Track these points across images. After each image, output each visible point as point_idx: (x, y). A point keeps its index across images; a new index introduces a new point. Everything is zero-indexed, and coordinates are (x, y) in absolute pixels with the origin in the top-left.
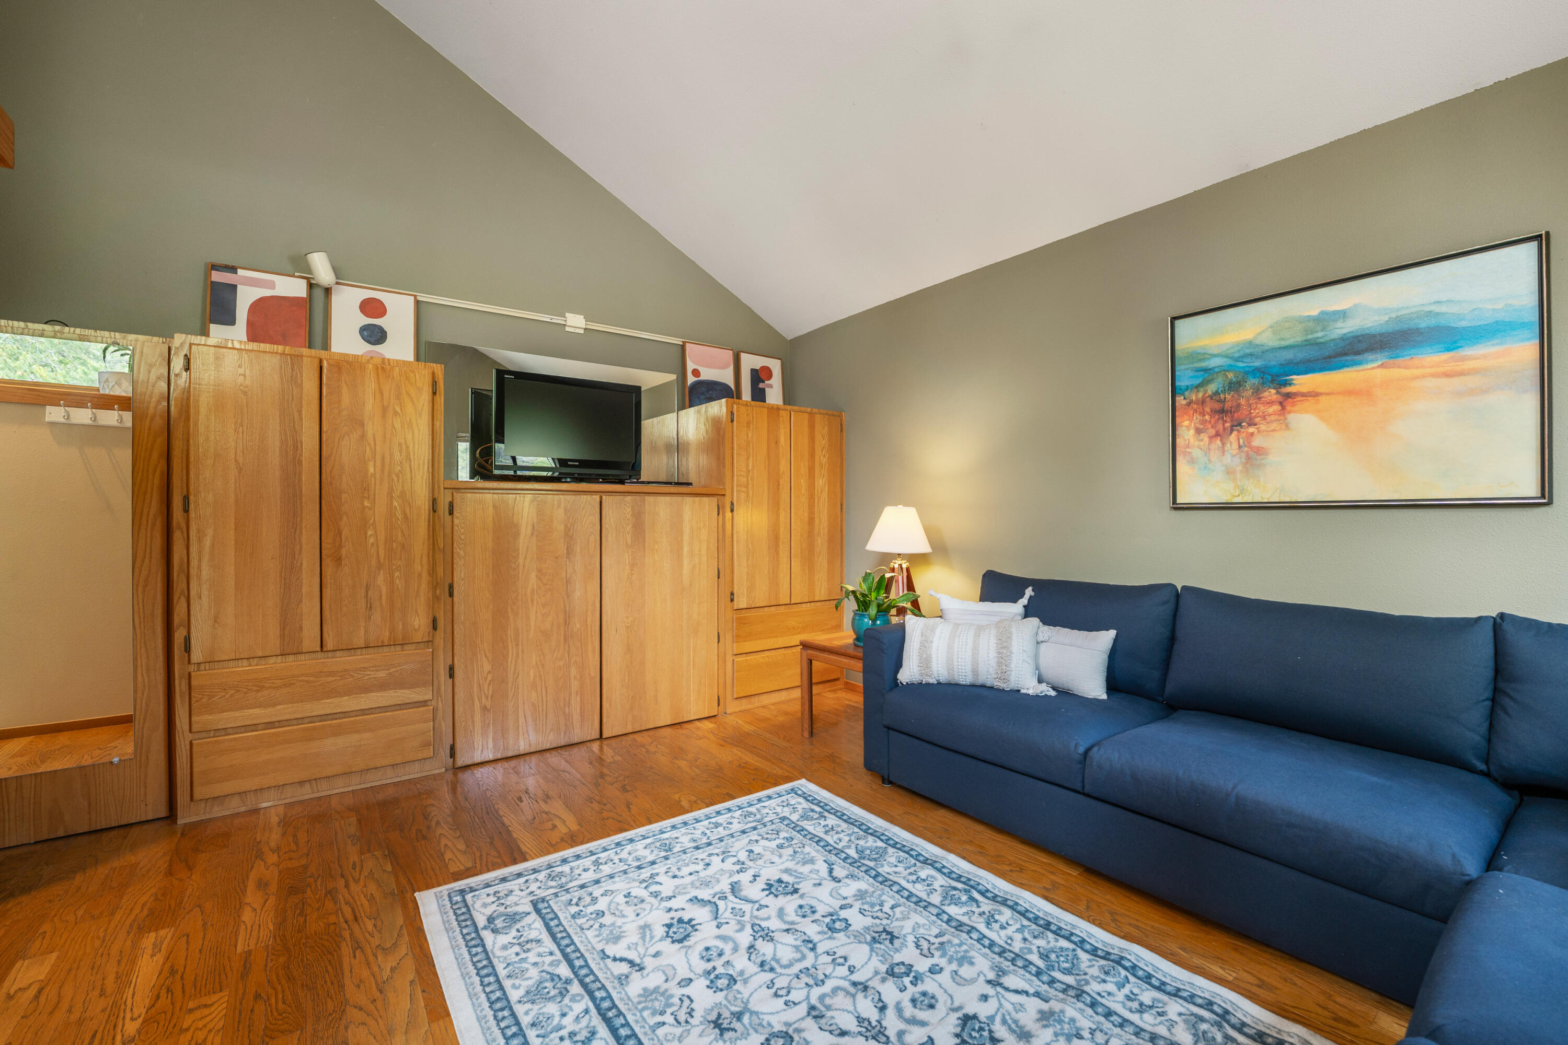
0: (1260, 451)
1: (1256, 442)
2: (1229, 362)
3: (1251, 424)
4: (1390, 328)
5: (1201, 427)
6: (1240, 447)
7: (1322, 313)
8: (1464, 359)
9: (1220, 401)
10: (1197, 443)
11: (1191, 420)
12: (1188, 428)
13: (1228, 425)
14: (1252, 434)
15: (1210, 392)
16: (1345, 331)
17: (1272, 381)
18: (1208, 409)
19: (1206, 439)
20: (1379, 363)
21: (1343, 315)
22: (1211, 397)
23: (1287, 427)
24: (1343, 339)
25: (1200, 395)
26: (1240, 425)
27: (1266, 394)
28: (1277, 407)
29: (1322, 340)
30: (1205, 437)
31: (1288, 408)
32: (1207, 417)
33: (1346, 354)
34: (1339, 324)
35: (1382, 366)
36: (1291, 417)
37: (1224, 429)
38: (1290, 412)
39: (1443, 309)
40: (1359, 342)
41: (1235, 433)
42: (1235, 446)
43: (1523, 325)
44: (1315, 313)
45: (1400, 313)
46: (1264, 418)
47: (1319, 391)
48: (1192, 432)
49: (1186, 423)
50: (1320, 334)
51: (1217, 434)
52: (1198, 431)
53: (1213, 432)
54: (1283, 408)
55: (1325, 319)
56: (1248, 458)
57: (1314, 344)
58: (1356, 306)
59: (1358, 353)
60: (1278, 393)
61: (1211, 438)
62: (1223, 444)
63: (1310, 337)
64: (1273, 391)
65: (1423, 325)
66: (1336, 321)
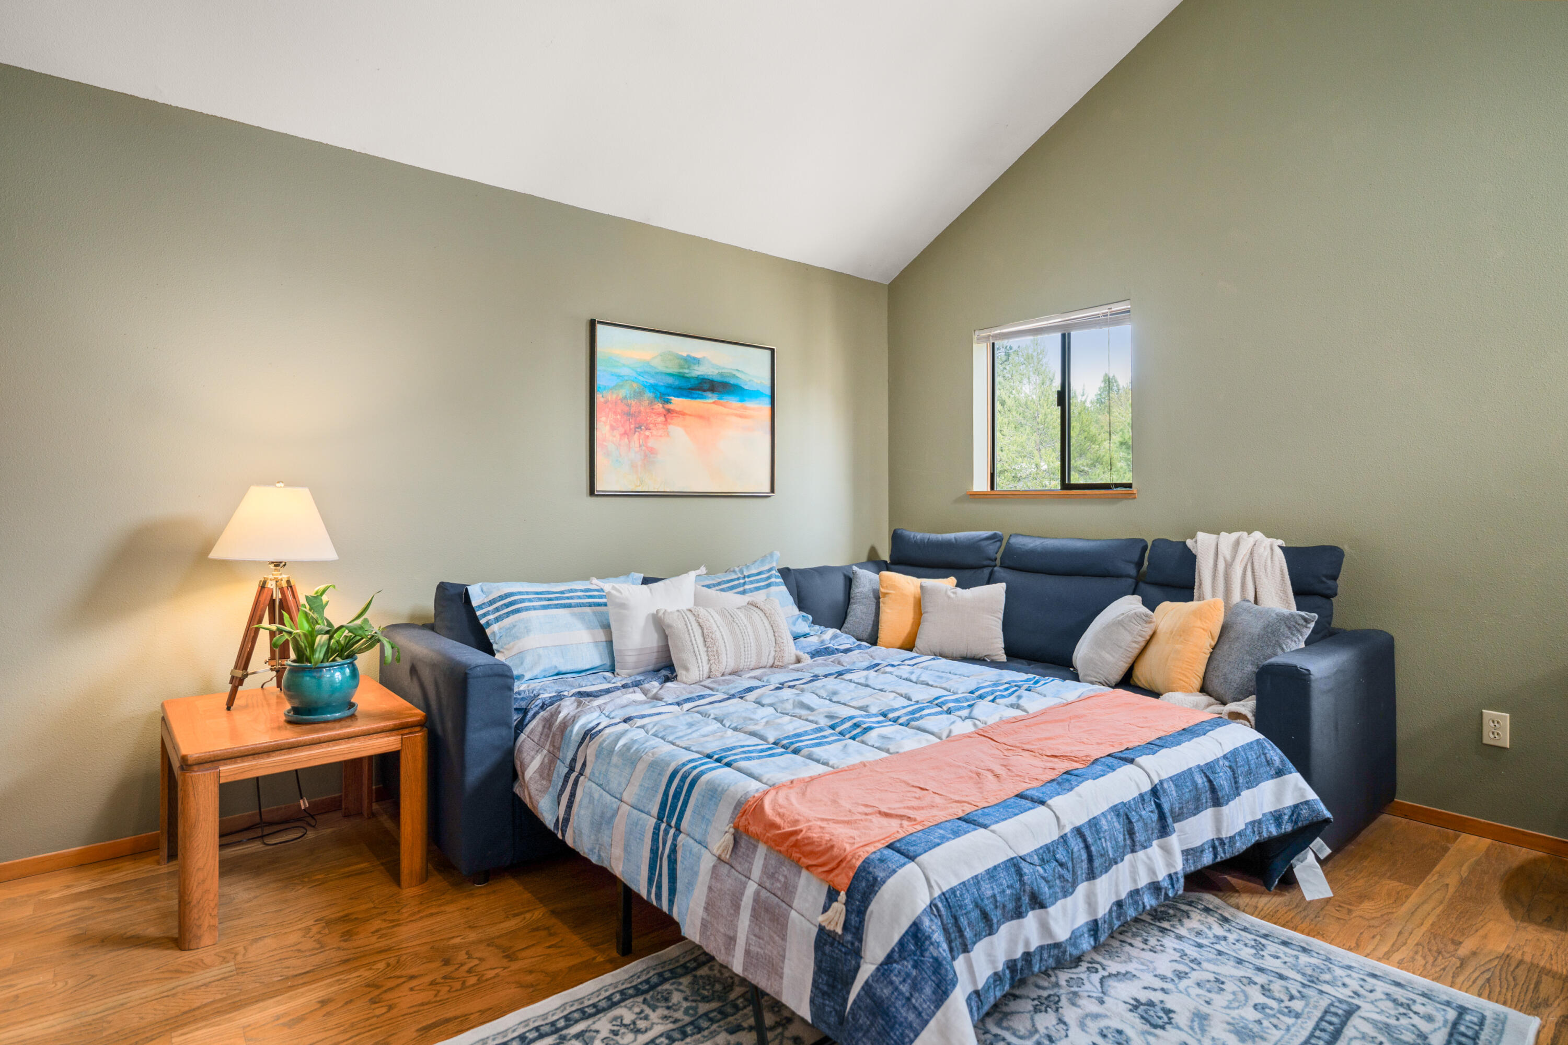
0: (652, 451)
1: (651, 443)
2: (634, 374)
3: (647, 429)
4: (718, 378)
5: (614, 424)
6: (640, 446)
7: (688, 356)
8: (746, 408)
9: (628, 405)
10: (611, 438)
11: (607, 416)
12: (605, 423)
13: (632, 426)
14: (648, 437)
15: (621, 396)
16: (699, 373)
17: (660, 398)
18: (619, 410)
19: (618, 436)
20: (714, 400)
21: (697, 361)
22: (622, 400)
23: (668, 435)
24: (697, 378)
25: (614, 396)
26: (640, 427)
27: (656, 406)
28: (662, 419)
29: (687, 375)
30: (617, 433)
31: (669, 420)
32: (619, 417)
33: (699, 390)
34: (696, 367)
35: (714, 403)
36: (671, 428)
37: (630, 429)
38: (669, 424)
39: (738, 374)
40: (705, 383)
41: (637, 433)
42: (637, 445)
43: (766, 395)
44: (685, 354)
45: (723, 371)
46: (655, 425)
47: (686, 411)
48: (608, 428)
49: (603, 419)
50: (686, 371)
51: (625, 433)
52: (613, 428)
53: (622, 430)
54: (666, 420)
55: (691, 361)
56: (646, 456)
57: (682, 376)
58: (704, 357)
59: (704, 391)
60: (663, 407)
61: (621, 435)
62: (629, 442)
63: (681, 371)
64: (661, 405)
65: (732, 381)
66: (695, 364)
